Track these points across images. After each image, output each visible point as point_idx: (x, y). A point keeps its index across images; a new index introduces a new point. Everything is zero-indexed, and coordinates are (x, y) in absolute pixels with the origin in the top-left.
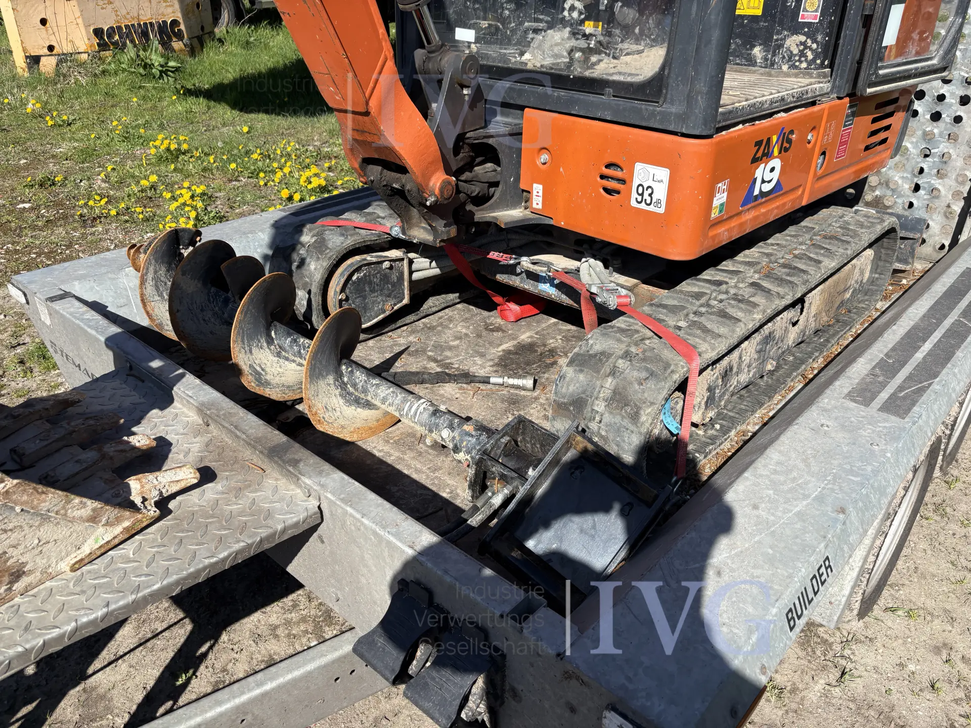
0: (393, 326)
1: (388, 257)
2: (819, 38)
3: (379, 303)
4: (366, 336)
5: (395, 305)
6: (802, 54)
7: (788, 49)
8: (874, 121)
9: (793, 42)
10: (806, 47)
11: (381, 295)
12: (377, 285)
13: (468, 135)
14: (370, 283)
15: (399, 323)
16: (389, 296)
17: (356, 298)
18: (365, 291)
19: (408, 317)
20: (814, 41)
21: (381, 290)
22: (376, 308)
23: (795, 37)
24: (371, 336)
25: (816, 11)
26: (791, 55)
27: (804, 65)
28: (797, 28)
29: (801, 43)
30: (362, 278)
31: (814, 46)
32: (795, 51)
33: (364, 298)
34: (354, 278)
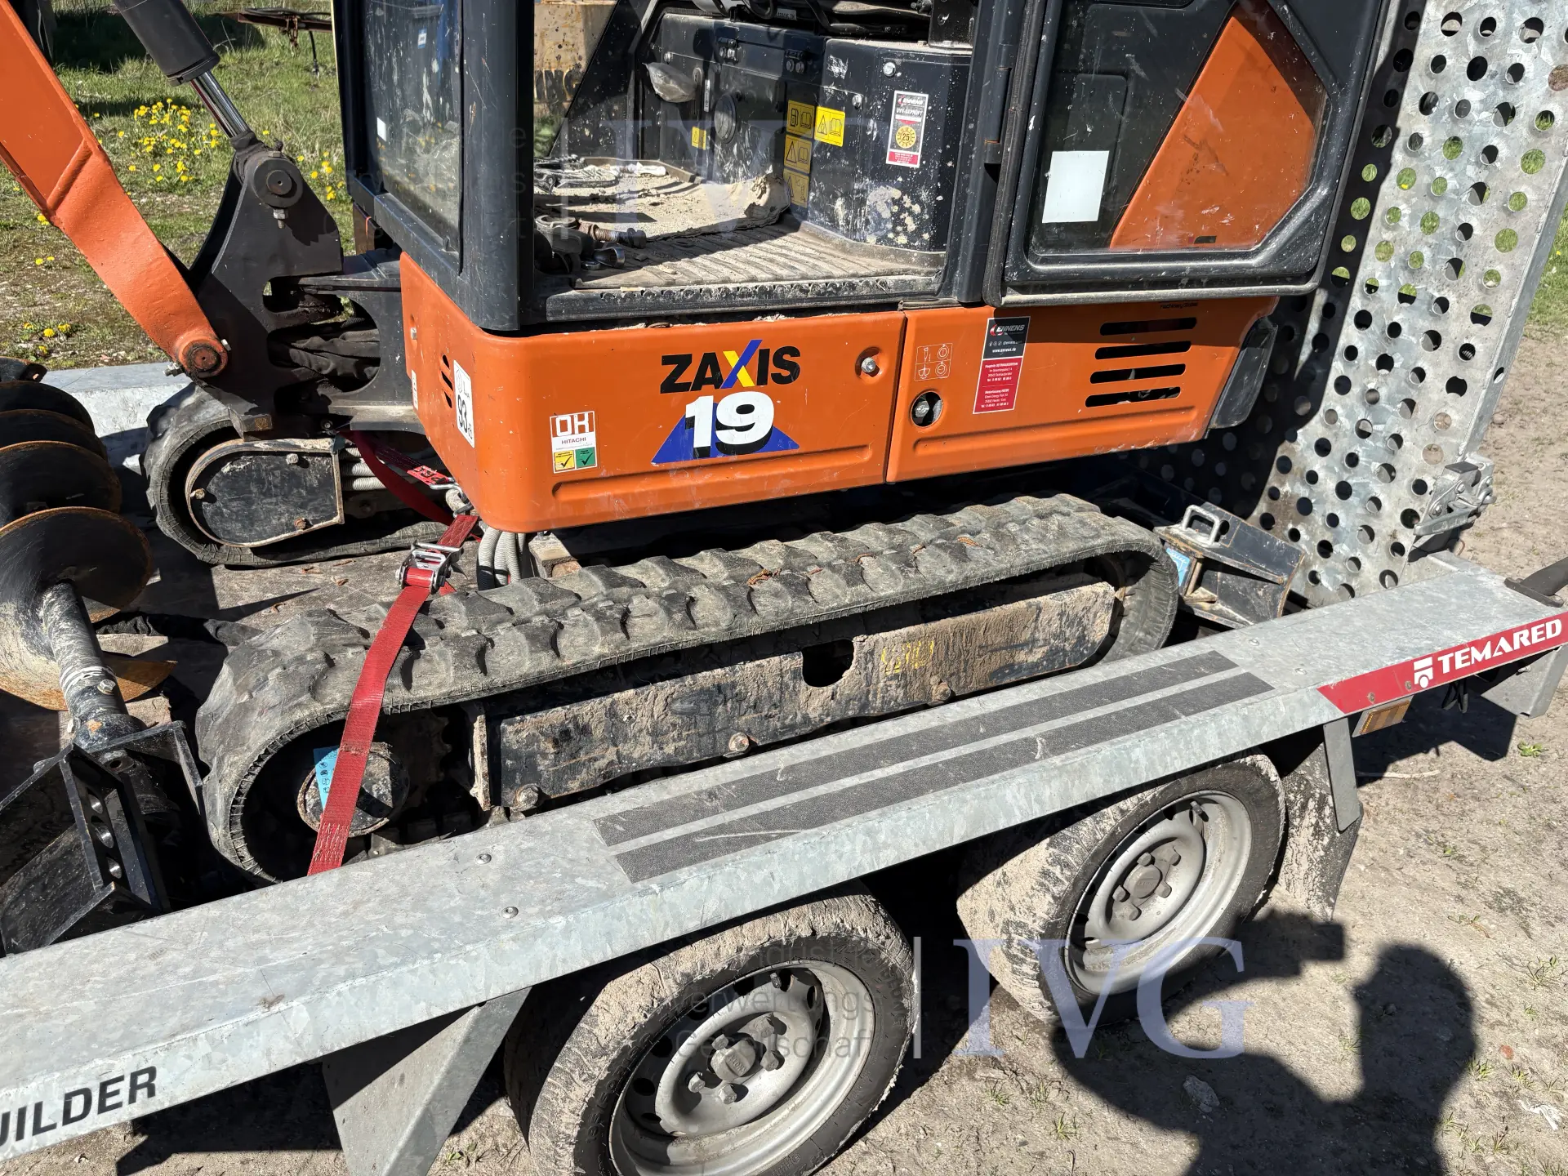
0: (322, 554)
1: (299, 447)
2: (924, 195)
3: (281, 514)
4: (263, 560)
5: (316, 522)
6: (897, 220)
7: (874, 209)
8: (1101, 355)
9: (880, 198)
10: (902, 209)
11: (285, 502)
12: (276, 487)
13: (303, 281)
14: (260, 482)
15: (334, 551)
16: (303, 506)
17: (231, 500)
18: (251, 492)
19: (352, 545)
20: (916, 199)
21: (285, 495)
22: (274, 522)
23: (882, 190)
24: (274, 562)
25: (914, 148)
26: (880, 220)
27: (902, 239)
28: (884, 174)
29: (895, 202)
30: (242, 472)
31: (917, 208)
32: (886, 214)
33: (249, 502)
34: (226, 469)
